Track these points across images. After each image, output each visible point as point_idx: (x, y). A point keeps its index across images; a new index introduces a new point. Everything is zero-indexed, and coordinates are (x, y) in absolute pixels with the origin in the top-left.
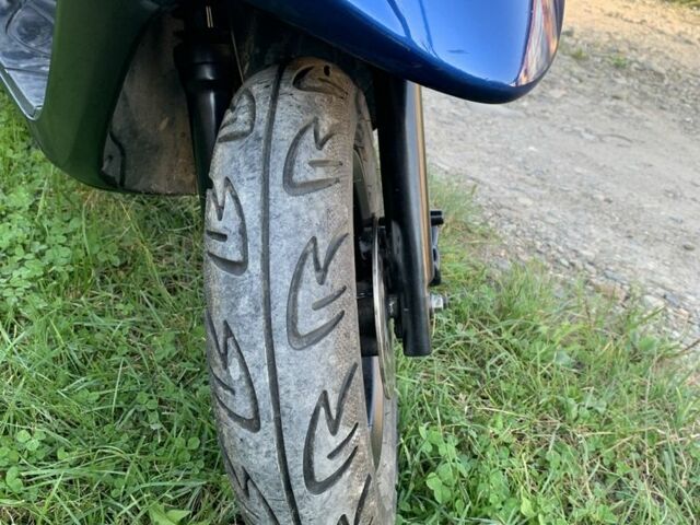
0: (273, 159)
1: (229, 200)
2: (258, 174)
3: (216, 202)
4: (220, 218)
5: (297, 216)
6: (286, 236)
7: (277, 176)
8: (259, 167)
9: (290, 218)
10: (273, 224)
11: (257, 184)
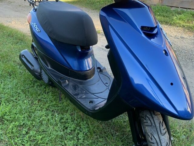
0: (158, 130)
1: (152, 137)
2: (156, 133)
3: (150, 137)
4: (152, 140)
5: (164, 139)
6: (164, 143)
7: (159, 133)
8: (156, 131)
9: (163, 140)
10: (161, 141)
11: (157, 134)
